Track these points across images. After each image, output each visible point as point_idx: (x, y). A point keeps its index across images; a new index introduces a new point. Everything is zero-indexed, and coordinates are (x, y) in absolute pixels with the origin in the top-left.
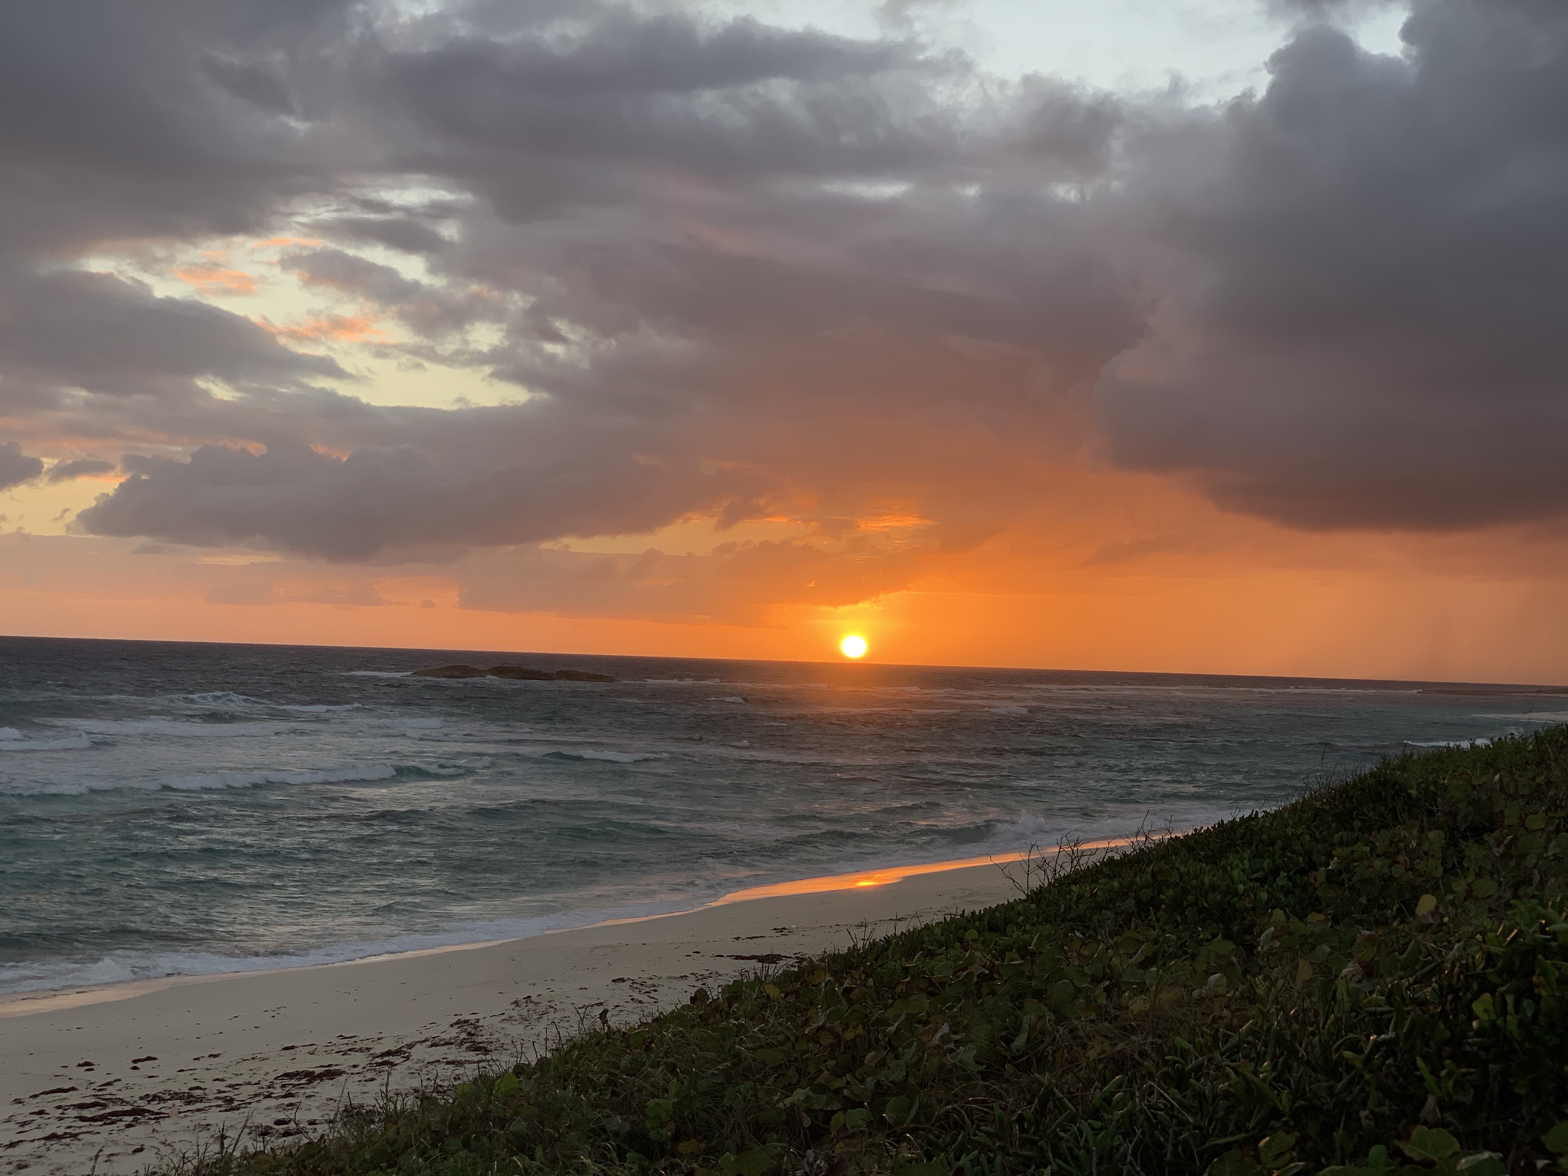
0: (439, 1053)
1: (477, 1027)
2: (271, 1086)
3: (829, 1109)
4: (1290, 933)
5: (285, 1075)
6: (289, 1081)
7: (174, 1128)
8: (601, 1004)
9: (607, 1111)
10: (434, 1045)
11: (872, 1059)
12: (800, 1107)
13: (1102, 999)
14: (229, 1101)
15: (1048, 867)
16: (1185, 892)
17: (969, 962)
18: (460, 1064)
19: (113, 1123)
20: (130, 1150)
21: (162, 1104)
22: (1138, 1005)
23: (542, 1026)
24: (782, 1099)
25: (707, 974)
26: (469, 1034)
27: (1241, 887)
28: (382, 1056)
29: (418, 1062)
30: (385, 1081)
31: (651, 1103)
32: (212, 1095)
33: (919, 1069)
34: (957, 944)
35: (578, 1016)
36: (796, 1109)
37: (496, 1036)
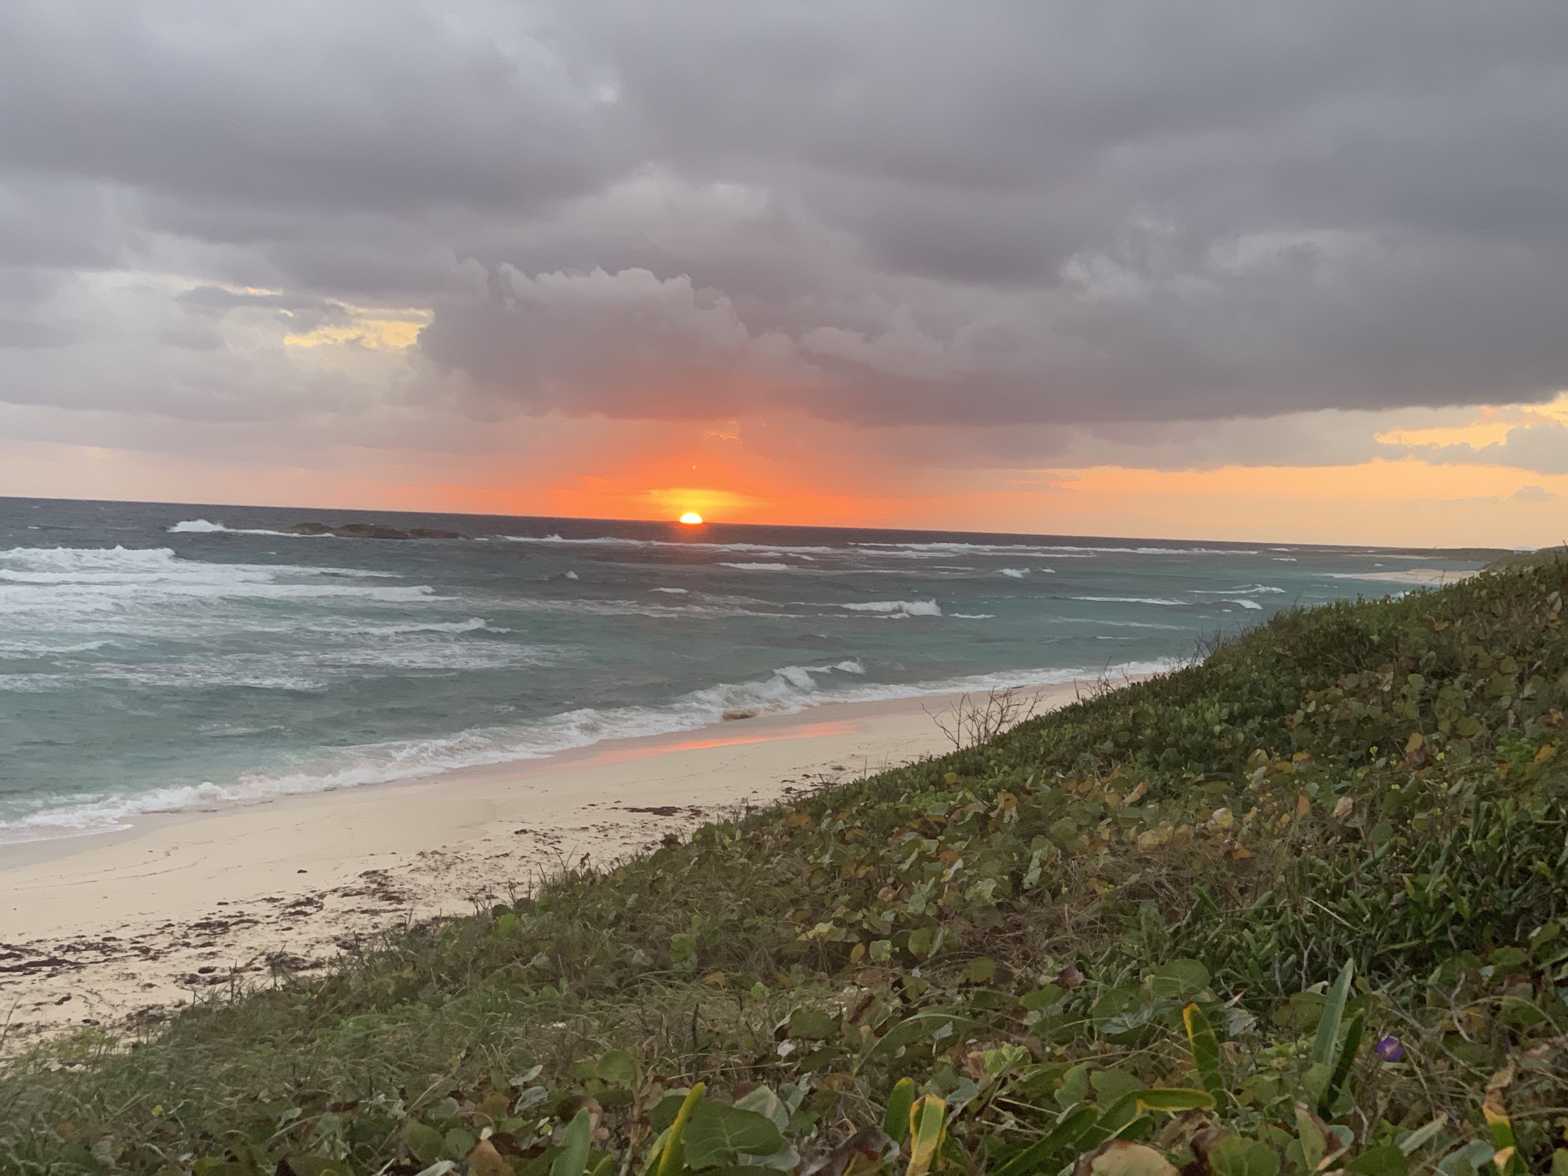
0: (351, 903)
1: (386, 878)
2: (186, 936)
3: (849, 941)
4: (1279, 771)
5: (197, 925)
6: (203, 931)
7: (96, 977)
8: (507, 855)
9: (627, 946)
10: (345, 895)
11: (886, 894)
12: (822, 939)
13: (1105, 836)
14: (146, 951)
15: (978, 717)
16: (1163, 734)
17: (964, 802)
18: (375, 913)
19: (33, 973)
20: (56, 999)
21: (78, 954)
22: (1148, 839)
23: (451, 876)
24: (804, 931)
25: (607, 825)
26: (380, 884)
27: (1217, 729)
28: (293, 906)
29: (332, 911)
30: (303, 930)
31: (675, 937)
32: (127, 946)
33: (936, 903)
34: (932, 788)
35: (487, 867)
36: (818, 940)
37: (407, 886)
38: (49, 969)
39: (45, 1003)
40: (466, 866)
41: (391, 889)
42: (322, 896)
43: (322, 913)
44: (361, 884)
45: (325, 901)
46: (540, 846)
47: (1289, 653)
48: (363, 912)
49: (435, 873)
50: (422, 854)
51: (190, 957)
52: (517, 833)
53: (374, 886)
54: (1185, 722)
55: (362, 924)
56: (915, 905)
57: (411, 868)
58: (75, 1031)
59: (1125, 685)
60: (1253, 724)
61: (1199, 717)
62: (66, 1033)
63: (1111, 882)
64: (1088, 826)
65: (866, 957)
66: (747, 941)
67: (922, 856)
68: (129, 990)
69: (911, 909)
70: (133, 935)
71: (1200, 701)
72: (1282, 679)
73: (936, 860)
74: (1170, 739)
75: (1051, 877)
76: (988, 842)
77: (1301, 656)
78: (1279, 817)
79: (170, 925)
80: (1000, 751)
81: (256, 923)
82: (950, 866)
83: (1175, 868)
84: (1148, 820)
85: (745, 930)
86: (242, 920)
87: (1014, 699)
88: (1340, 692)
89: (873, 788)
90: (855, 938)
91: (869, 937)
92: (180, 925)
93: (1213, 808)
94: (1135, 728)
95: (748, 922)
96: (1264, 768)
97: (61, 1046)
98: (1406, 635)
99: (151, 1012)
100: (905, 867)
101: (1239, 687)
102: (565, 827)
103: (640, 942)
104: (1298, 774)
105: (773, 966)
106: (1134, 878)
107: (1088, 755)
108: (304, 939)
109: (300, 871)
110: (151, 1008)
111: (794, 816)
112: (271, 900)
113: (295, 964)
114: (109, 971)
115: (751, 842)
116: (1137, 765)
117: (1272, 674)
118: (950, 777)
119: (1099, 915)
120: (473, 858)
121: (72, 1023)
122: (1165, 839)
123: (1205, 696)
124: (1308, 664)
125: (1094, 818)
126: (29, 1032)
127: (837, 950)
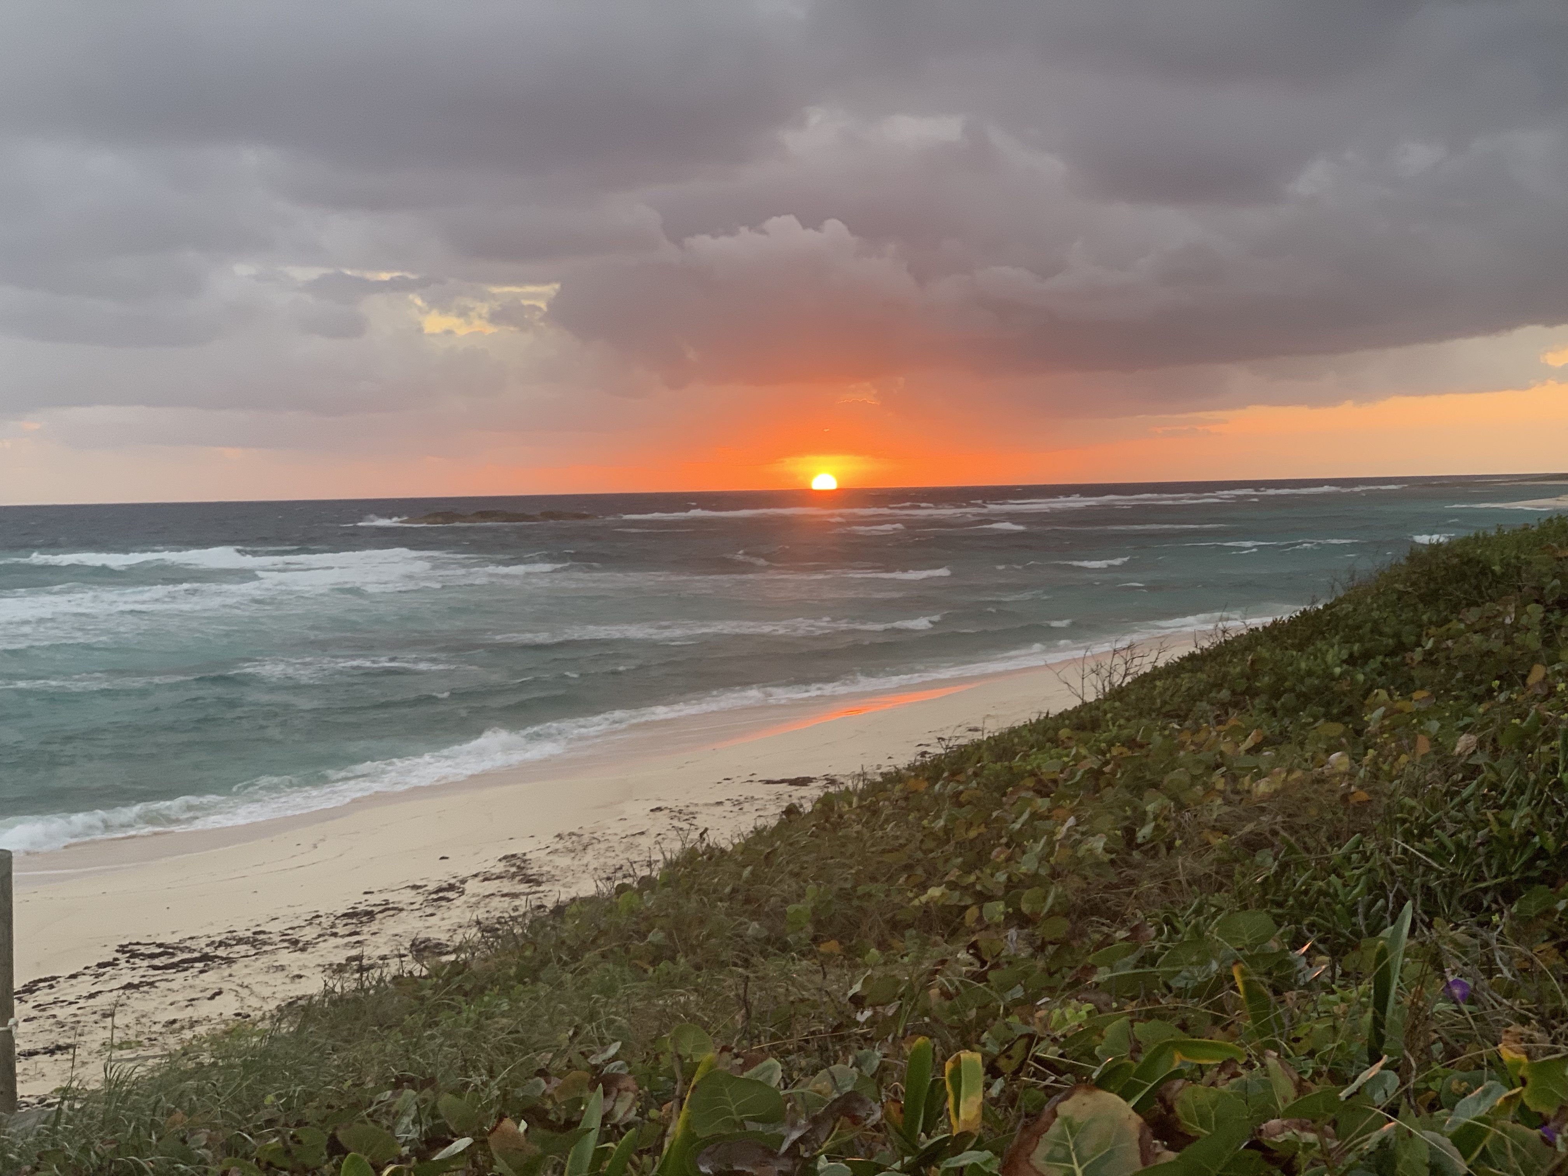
0: (492, 887)
1: (525, 861)
2: (333, 926)
3: (963, 904)
4: (1401, 711)
5: (344, 915)
6: (350, 921)
7: (247, 971)
8: (642, 833)
9: (742, 919)
10: (485, 879)
11: (998, 854)
12: (935, 903)
13: (1220, 785)
14: (296, 942)
15: (1103, 671)
16: (1282, 679)
17: (1078, 758)
18: (514, 896)
19: (186, 969)
20: (209, 994)
21: (229, 950)
22: (1263, 787)
23: (588, 857)
24: (916, 897)
25: (742, 799)
26: (519, 867)
27: (1338, 670)
28: (436, 892)
29: (474, 895)
30: (446, 916)
31: (790, 909)
32: (276, 938)
33: (1048, 861)
34: (1048, 745)
35: (623, 846)
36: (931, 904)
37: (545, 869)
38: (201, 965)
39: (198, 999)
40: (603, 846)
41: (530, 872)
42: (463, 882)
43: (463, 898)
44: (500, 868)
45: (466, 886)
46: (676, 823)
47: (1410, 589)
48: (503, 896)
49: (573, 855)
50: (559, 836)
51: (337, 947)
52: (652, 810)
53: (514, 869)
54: (1303, 665)
55: (500, 907)
56: (1027, 865)
57: (549, 850)
58: (227, 1025)
59: (1245, 632)
60: (1374, 664)
61: (1319, 660)
62: (218, 1027)
63: (1226, 832)
64: (1202, 775)
65: (980, 919)
66: (860, 909)
67: (1034, 816)
68: (279, 982)
69: (1023, 869)
70: (283, 927)
71: (1320, 644)
72: (1404, 617)
73: (1048, 818)
74: (1287, 684)
75: (1164, 830)
76: (1101, 797)
77: (1422, 591)
78: (1396, 759)
79: (318, 916)
80: (1117, 704)
81: (401, 910)
82: (1062, 825)
83: (1289, 816)
84: (1264, 767)
85: (858, 897)
86: (387, 908)
87: (1137, 651)
88: (1462, 626)
89: (990, 749)
90: (968, 901)
91: (983, 898)
92: (328, 915)
93: (1329, 752)
94: (1253, 674)
95: (861, 890)
96: (1383, 709)
97: (214, 1039)
98: (1529, 563)
99: (300, 1002)
100: (1017, 826)
101: (1359, 627)
102: (701, 802)
103: (755, 915)
104: (1418, 713)
105: (886, 932)
106: (1249, 827)
107: (1204, 705)
108: (446, 925)
109: (442, 858)
110: (300, 999)
111: (912, 781)
112: (415, 887)
113: (438, 949)
114: (258, 964)
115: (868, 808)
116: (1255, 713)
117: (1394, 612)
118: (1064, 733)
119: (1214, 868)
120: (610, 838)
121: (223, 1017)
122: (1279, 786)
123: (1324, 638)
124: (1430, 599)
125: (1208, 767)
126: (183, 1028)
127: (950, 913)
